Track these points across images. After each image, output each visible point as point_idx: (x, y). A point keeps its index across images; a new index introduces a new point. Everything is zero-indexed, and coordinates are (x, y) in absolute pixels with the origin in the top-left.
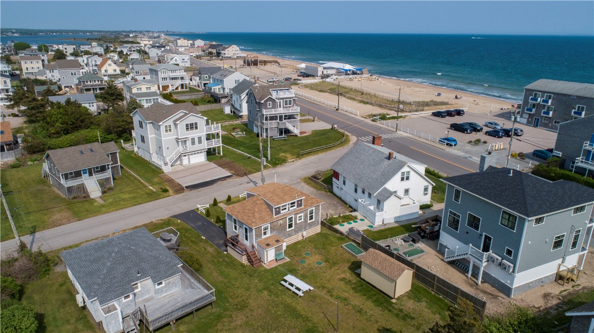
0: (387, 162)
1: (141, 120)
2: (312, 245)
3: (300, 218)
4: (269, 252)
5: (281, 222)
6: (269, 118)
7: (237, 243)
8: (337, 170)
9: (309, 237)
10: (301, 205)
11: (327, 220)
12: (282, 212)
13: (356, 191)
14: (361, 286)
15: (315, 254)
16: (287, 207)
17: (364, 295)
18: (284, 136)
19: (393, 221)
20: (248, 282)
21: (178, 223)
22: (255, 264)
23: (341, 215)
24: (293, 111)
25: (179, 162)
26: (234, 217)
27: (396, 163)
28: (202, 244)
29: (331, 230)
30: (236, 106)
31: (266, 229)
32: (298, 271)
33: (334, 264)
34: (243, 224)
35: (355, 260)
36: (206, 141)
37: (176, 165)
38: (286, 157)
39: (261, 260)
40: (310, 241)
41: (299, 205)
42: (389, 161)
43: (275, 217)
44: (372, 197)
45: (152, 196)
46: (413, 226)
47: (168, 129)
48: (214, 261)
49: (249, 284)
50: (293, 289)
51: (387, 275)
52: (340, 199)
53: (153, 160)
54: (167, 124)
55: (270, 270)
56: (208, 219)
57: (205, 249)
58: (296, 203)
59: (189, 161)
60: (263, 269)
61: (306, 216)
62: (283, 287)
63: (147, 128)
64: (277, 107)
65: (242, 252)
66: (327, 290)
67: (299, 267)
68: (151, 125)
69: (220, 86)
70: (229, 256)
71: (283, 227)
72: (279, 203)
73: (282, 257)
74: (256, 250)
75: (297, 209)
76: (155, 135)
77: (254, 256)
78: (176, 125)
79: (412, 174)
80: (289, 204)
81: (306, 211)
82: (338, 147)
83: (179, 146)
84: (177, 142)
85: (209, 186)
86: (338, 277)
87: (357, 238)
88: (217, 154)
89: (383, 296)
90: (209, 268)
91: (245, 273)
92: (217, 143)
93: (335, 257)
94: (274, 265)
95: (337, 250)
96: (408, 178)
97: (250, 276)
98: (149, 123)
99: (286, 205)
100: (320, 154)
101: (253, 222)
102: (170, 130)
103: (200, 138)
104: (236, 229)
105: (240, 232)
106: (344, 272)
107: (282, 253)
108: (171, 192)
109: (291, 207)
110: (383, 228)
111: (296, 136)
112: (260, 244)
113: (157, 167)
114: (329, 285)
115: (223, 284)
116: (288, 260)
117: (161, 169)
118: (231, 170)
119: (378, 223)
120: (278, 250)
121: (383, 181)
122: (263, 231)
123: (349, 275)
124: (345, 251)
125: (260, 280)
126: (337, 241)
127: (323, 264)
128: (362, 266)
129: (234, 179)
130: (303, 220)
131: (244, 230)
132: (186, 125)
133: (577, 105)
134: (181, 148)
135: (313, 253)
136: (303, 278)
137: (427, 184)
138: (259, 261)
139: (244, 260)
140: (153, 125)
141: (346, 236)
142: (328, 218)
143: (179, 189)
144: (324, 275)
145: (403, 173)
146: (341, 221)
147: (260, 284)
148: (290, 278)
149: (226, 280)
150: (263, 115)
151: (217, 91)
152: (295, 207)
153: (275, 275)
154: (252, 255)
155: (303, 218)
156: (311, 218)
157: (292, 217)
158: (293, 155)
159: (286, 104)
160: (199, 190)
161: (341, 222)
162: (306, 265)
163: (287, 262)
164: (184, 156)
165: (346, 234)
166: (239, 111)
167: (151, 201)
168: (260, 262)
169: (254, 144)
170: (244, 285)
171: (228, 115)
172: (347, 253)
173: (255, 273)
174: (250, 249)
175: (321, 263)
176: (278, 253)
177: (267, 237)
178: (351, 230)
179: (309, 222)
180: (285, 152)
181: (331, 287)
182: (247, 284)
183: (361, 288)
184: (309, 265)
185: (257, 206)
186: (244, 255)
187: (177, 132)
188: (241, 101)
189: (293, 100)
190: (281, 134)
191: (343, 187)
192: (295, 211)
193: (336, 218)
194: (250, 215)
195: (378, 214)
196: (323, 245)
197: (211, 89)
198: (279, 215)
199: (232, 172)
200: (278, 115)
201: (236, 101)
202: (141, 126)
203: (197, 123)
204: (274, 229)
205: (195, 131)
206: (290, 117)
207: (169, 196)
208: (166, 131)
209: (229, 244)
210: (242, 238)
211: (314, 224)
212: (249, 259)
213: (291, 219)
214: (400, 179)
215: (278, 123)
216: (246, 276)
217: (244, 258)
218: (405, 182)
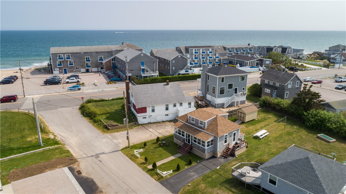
0: (168, 87)
13: (167, 109)
27: (173, 85)
44: (183, 104)
52: (150, 123)
56: (182, 170)
104: (226, 142)
105: (230, 140)
131: (233, 136)
133: (85, 57)
191: (152, 114)
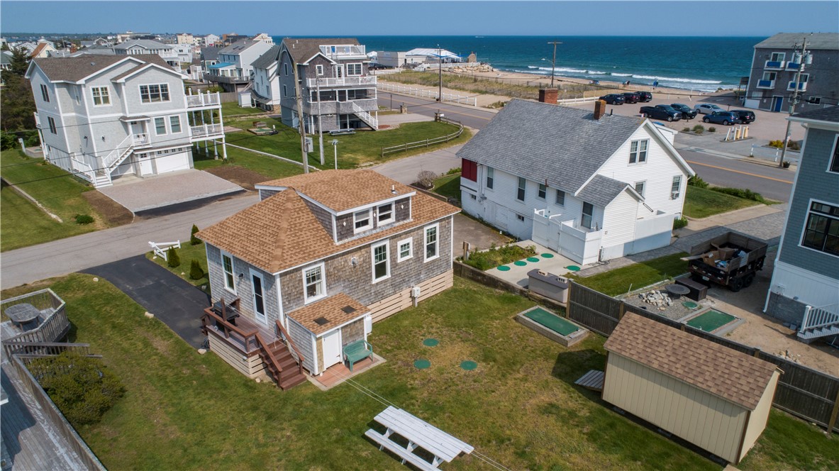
0: (590, 126)
1: (44, 83)
2: (439, 320)
3: (403, 251)
4: (325, 342)
5: (355, 258)
6: (319, 94)
7: (232, 321)
8: (471, 158)
9: (428, 300)
10: (406, 216)
11: (466, 259)
12: (356, 231)
13: (521, 195)
14: (612, 426)
15: (452, 340)
16: (370, 217)
17: (635, 459)
18: (348, 129)
19: (620, 254)
20: (261, 437)
21: (93, 283)
22: (285, 379)
23: (497, 248)
24: (365, 83)
25: (131, 170)
26: (224, 251)
27: (615, 123)
28: (140, 332)
29: (478, 281)
30: (261, 93)
31: (313, 278)
32: (413, 393)
33: (510, 364)
34: (247, 266)
35: (561, 351)
36: (189, 128)
37: (127, 176)
38: (356, 159)
39: (304, 365)
40: (431, 310)
41: (403, 215)
42: (595, 122)
43: (337, 243)
44: (567, 200)
45: (52, 232)
46: (685, 259)
47: (100, 97)
48: (165, 378)
49: (265, 445)
50: (407, 454)
51: (713, 390)
52: (480, 221)
53: (74, 168)
54: (98, 84)
55: (330, 392)
56: (174, 271)
57: (147, 344)
58: (393, 207)
59: (154, 167)
60: (308, 392)
61: (418, 245)
62: (373, 448)
63: (55, 97)
64: (335, 76)
65: (245, 345)
66: (512, 450)
67: (414, 379)
68: (64, 90)
69: (234, 67)
70: (212, 360)
71: (359, 274)
72: (347, 205)
73: (362, 354)
74: (288, 337)
75: (397, 224)
76: (76, 112)
77: (284, 355)
78: (117, 86)
79: (653, 147)
80: (374, 208)
81: (420, 232)
82: (452, 144)
83: (128, 134)
84: (125, 125)
85: (191, 209)
86: (533, 401)
87: (551, 294)
88: (217, 158)
89: (692, 458)
90: (145, 401)
91: (254, 409)
92: (215, 133)
93: (506, 345)
94: (342, 377)
95: (506, 328)
96: (643, 158)
97: (270, 417)
98: (59, 85)
99: (367, 212)
100: (421, 155)
101: (275, 258)
102: (106, 100)
103: (175, 120)
104: (231, 285)
105: (243, 291)
106: (546, 386)
107: (363, 342)
108: (99, 221)
109: (382, 218)
110: (602, 270)
111: (373, 130)
112: (297, 321)
113: (81, 180)
114: (515, 432)
115: (180, 452)
116: (380, 360)
117: (88, 184)
118: (242, 182)
119: (589, 258)
120: (351, 336)
121: (592, 161)
122: (305, 285)
123: (560, 394)
124: (529, 330)
125: (301, 429)
126: (499, 305)
127: (480, 367)
128: (610, 367)
129: (247, 197)
130: (411, 256)
131: (252, 283)
132: (142, 88)
134: (133, 140)
135: (446, 339)
136: (431, 413)
137: (679, 172)
138: (296, 369)
139: (253, 369)
140: (69, 90)
141: (522, 292)
142: (468, 254)
143: (119, 216)
144: (491, 398)
145: (635, 143)
146: (499, 259)
147: (300, 444)
148: (394, 418)
149: (190, 437)
150: (308, 89)
151: (229, 75)
152: (392, 219)
153: (347, 409)
154: (275, 353)
155: (411, 249)
156: (431, 250)
157: (384, 246)
158: (369, 156)
159: (351, 72)
160: (167, 217)
161: (499, 262)
162: (431, 372)
163: (379, 368)
164: (144, 156)
165: (520, 287)
166: (266, 99)
167: (42, 243)
168: (300, 372)
169: (291, 143)
170: (249, 449)
171: (247, 109)
172: (535, 334)
173: (284, 405)
174: (269, 337)
175: (472, 366)
176: (350, 343)
177: (319, 301)
178: (535, 276)
179: (426, 260)
180: (353, 151)
181: (523, 437)
182: (259, 446)
183: (613, 434)
184: (441, 371)
185: (285, 216)
186: (253, 354)
187: (122, 102)
188: (269, 78)
189: (364, 64)
190: (344, 126)
191: (487, 193)
192: (393, 230)
193: (486, 254)
194: (268, 239)
195: (589, 236)
196: (468, 318)
197: (218, 71)
198: (350, 239)
199: (245, 184)
200: (337, 90)
201: (260, 84)
202: (46, 98)
203: (166, 86)
204: (338, 279)
205: (162, 102)
206: (360, 94)
207: (93, 231)
208: (97, 101)
209: (211, 327)
210: (247, 309)
211: (439, 267)
212: (268, 366)
213: (380, 252)
214: (628, 158)
215: (338, 105)
216: (255, 418)
217: (251, 365)
218: (638, 166)
